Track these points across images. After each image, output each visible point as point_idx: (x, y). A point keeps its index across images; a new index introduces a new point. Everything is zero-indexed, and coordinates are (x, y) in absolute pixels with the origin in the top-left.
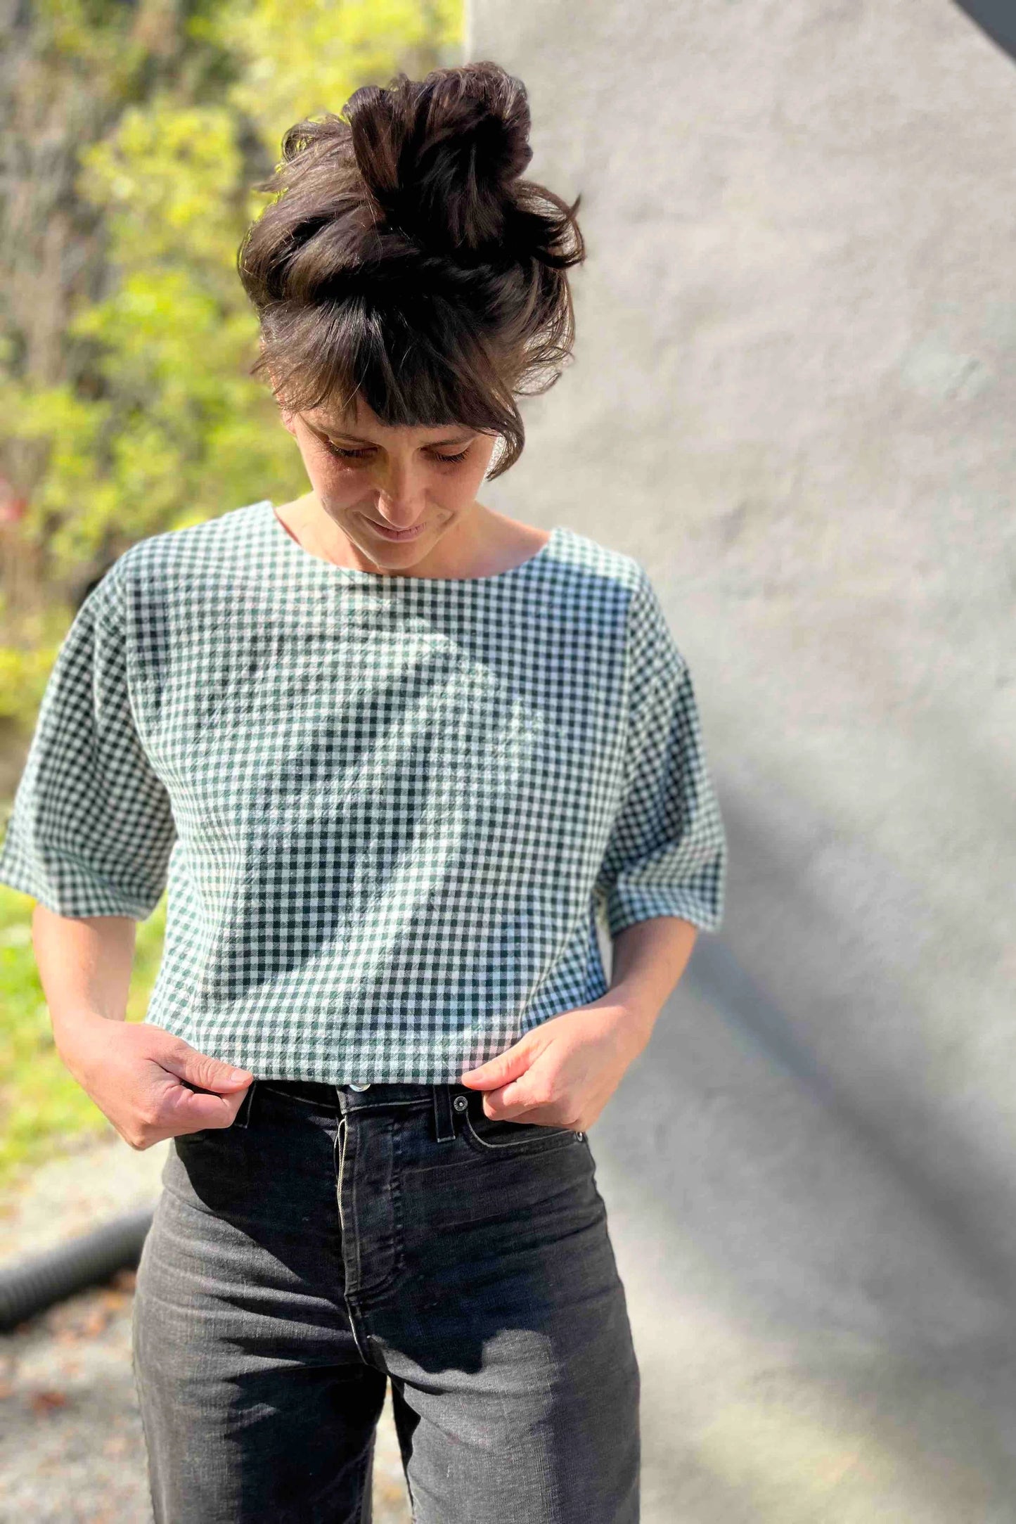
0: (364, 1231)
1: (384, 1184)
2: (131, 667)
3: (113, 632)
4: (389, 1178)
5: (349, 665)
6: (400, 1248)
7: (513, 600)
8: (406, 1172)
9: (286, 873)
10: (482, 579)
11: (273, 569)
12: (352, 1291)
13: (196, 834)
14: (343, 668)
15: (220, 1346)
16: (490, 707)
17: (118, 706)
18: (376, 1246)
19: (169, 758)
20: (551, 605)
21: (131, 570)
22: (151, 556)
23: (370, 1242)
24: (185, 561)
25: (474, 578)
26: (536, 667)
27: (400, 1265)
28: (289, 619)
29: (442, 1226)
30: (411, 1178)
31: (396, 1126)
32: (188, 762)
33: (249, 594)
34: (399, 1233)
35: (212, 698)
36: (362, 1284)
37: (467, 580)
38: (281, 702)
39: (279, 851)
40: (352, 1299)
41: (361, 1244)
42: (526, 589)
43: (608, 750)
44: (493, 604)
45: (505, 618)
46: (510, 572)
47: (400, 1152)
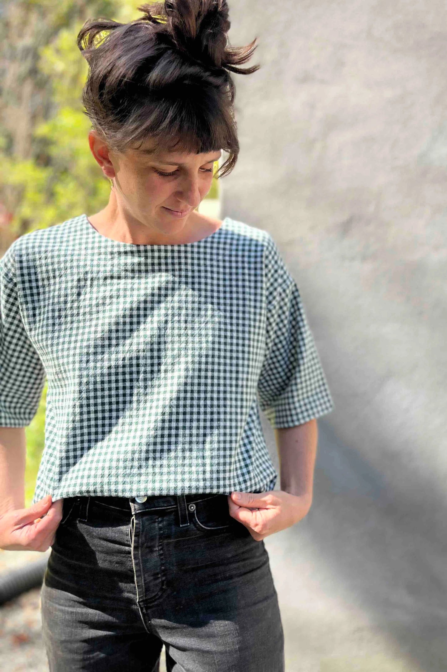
0: (146, 571)
1: (155, 547)
2: (20, 298)
3: (10, 281)
4: (157, 545)
5: (125, 290)
6: (164, 578)
7: (205, 253)
8: (166, 541)
9: (99, 394)
10: (189, 244)
11: (87, 245)
12: (141, 600)
13: (53, 378)
14: (122, 291)
15: (78, 625)
16: (196, 305)
17: (14, 318)
18: (152, 578)
19: (40, 341)
20: (224, 255)
21: (17, 251)
22: (27, 243)
23: (149, 576)
24: (44, 244)
25: (186, 244)
26: (218, 285)
27: (164, 587)
28: (95, 269)
29: (184, 568)
30: (168, 544)
31: (160, 519)
32: (49, 342)
33: (75, 258)
34: (163, 571)
35: (60, 310)
36: (146, 596)
37: (182, 245)
38: (93, 310)
39: (95, 383)
40: (141, 604)
41: (144, 577)
42: (212, 248)
43: (257, 324)
44: (196, 256)
45: (202, 262)
46: (203, 240)
47: (162, 532)
